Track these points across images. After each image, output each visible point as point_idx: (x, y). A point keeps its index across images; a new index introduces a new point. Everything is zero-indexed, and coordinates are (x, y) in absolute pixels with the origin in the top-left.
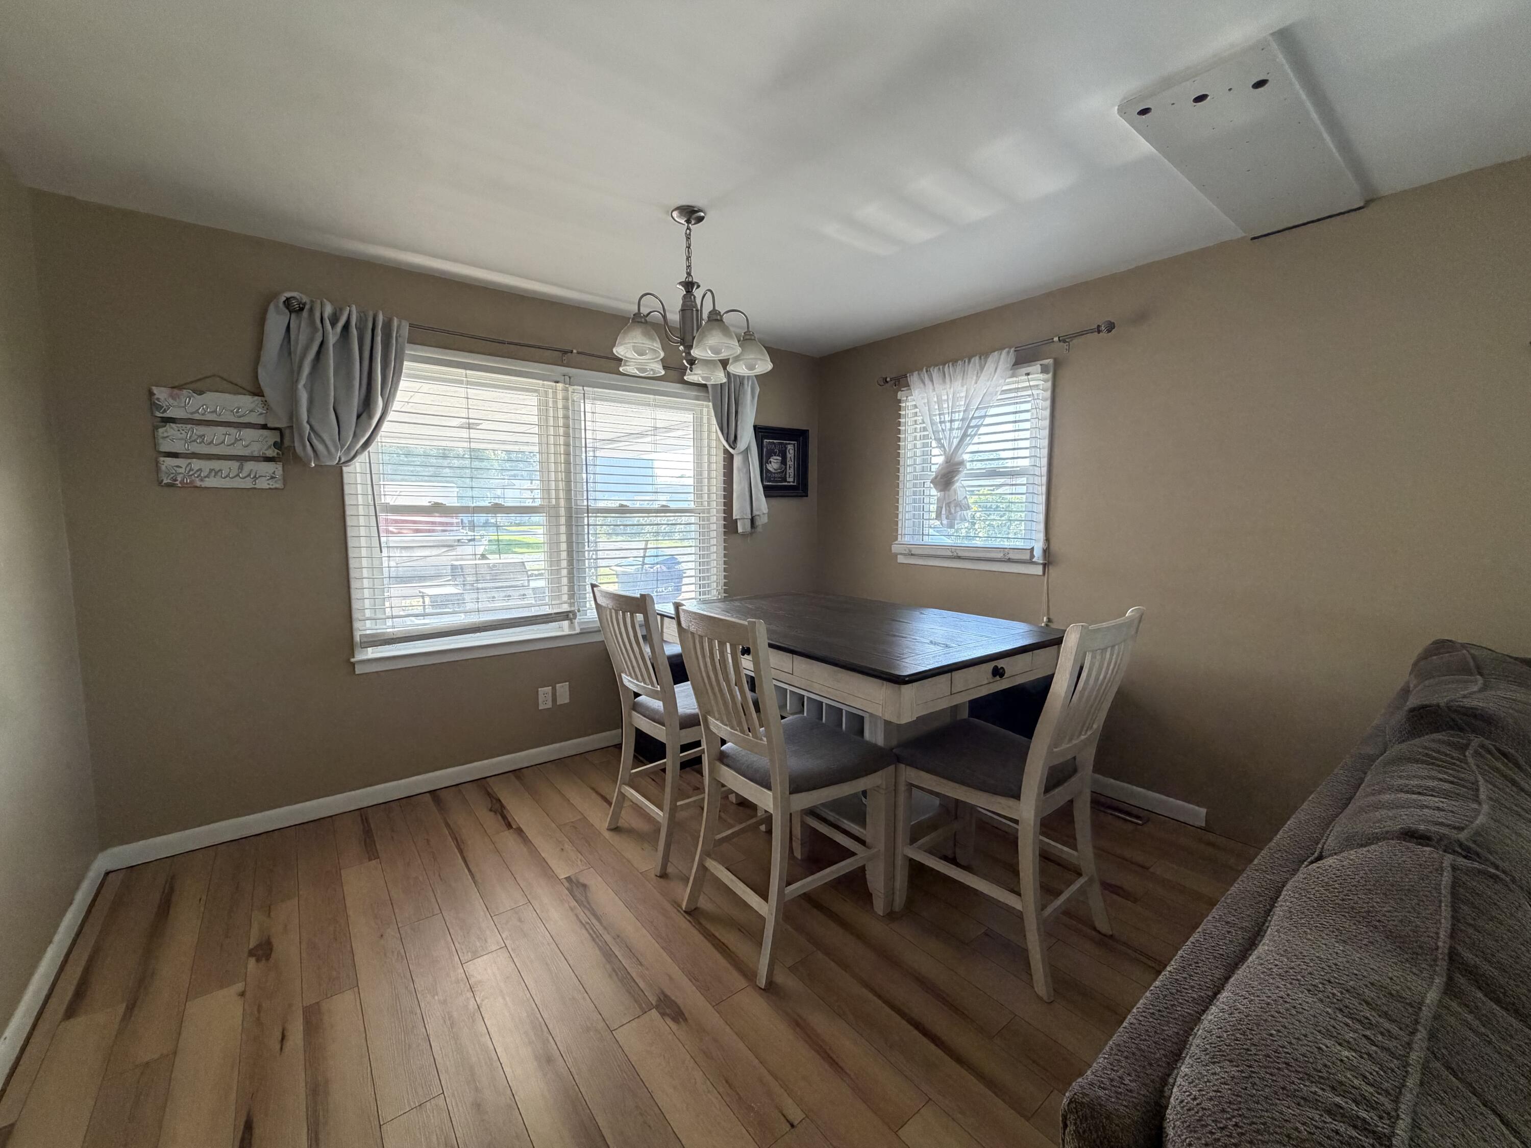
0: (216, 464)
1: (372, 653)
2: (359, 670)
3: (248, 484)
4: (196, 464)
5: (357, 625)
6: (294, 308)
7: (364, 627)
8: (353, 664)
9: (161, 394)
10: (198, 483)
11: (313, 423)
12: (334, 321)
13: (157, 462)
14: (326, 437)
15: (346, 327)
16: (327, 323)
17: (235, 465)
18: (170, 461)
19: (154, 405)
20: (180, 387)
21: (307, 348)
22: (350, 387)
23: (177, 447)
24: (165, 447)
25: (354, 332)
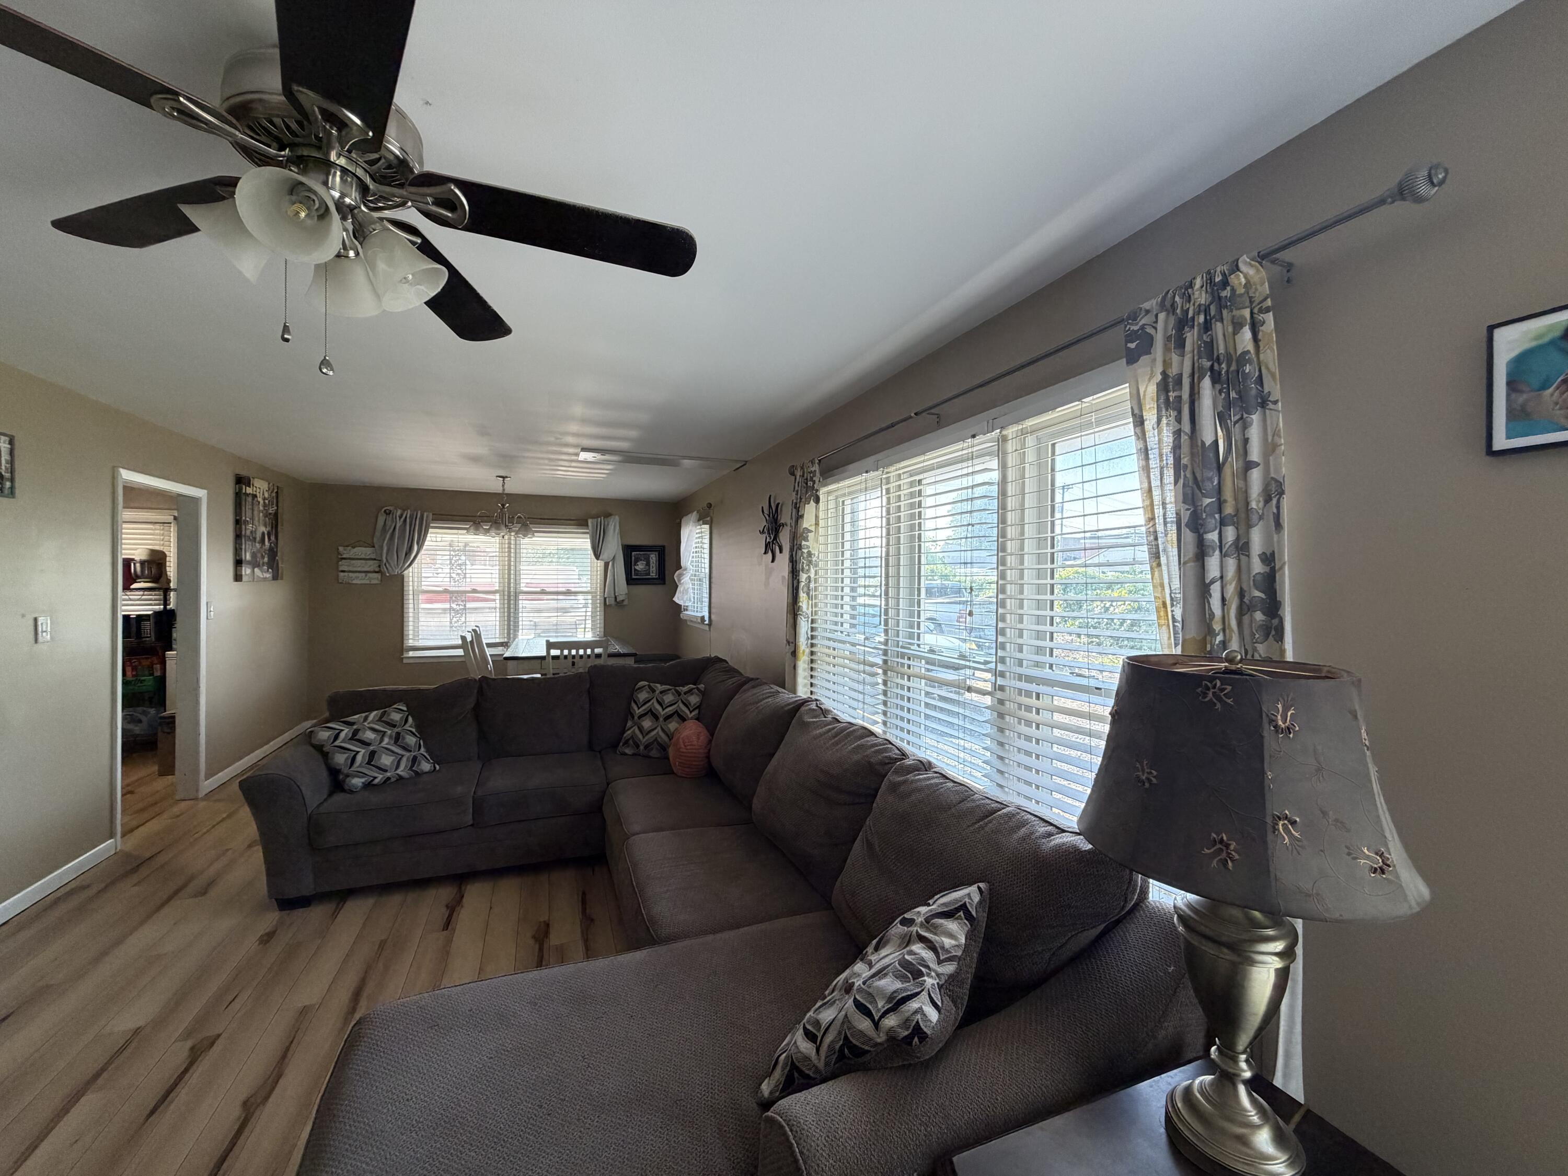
0: (357, 574)
1: (411, 654)
2: (405, 661)
3: (368, 582)
4: (351, 574)
5: (405, 642)
6: (388, 513)
7: (411, 643)
8: (403, 658)
9: (341, 549)
10: (350, 582)
11: (388, 558)
12: (400, 517)
13: (338, 576)
14: (392, 565)
15: (405, 520)
16: (398, 518)
17: (363, 574)
18: (342, 574)
19: (339, 553)
20: (347, 546)
21: (390, 528)
22: (403, 544)
23: (346, 568)
24: (341, 568)
25: (408, 520)
